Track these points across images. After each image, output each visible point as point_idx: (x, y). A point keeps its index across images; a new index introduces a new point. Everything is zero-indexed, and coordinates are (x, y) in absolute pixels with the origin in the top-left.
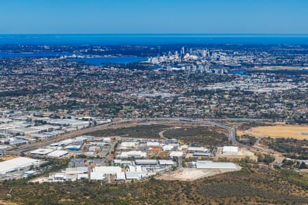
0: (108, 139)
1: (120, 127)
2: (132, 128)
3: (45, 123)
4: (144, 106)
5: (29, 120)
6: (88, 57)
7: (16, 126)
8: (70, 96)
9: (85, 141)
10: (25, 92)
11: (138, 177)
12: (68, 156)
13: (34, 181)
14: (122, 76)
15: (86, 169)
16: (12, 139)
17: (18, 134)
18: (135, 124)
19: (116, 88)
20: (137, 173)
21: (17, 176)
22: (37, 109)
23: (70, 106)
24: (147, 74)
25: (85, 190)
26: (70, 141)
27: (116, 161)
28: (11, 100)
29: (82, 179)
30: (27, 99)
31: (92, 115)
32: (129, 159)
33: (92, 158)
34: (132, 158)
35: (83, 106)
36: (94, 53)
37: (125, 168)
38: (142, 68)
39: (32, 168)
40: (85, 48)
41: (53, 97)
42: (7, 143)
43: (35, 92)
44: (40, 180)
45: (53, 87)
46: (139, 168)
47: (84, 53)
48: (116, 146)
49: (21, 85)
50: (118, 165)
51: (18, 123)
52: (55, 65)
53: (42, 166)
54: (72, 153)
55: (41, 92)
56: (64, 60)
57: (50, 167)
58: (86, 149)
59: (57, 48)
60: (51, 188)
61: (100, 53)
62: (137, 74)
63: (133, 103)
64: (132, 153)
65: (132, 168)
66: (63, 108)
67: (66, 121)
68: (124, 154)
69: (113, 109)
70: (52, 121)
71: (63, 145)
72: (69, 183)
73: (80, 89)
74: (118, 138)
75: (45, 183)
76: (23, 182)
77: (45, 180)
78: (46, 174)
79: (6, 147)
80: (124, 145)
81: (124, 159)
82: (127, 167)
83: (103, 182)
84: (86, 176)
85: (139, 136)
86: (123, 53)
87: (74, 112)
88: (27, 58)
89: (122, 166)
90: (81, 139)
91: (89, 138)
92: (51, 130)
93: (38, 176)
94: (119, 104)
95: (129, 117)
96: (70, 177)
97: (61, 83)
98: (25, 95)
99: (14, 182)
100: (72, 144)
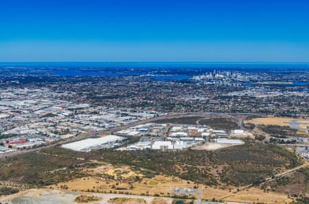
0: (165, 125)
1: (172, 118)
2: (180, 118)
3: (127, 115)
4: (188, 105)
5: (118, 113)
6: (157, 75)
7: (110, 117)
8: (144, 99)
9: (151, 126)
10: (117, 97)
11: (181, 148)
12: (140, 135)
13: (118, 149)
14: (176, 87)
15: (150, 143)
16: (107, 125)
17: (110, 122)
18: (182, 116)
19: (173, 94)
20: (181, 145)
21: (107, 146)
22: (124, 106)
23: (143, 105)
24: (192, 86)
25: (148, 155)
26: (142, 126)
27: (169, 138)
28: (108, 101)
29: (147, 148)
30: (118, 101)
31: (157, 111)
32: (176, 137)
33: (154, 136)
34: (178, 137)
35: (152, 105)
36: (161, 73)
37: (173, 142)
38: (189, 82)
39: (117, 142)
40: (156, 70)
41: (133, 99)
42: (103, 127)
43: (123, 96)
44: (122, 149)
45: (134, 94)
46: (182, 142)
47: (155, 73)
48: (169, 129)
49: (115, 92)
50: (170, 140)
51: (111, 115)
52: (137, 80)
53: (123, 141)
54: (142, 133)
55: (127, 96)
56: (142, 77)
57: (128, 141)
58: (151, 131)
59: (138, 70)
60: (128, 154)
61: (164, 73)
62: (186, 86)
63: (182, 104)
64: (178, 133)
65: (178, 143)
66: (139, 106)
67: (141, 114)
68: (174, 134)
69: (169, 107)
70: (132, 114)
71: (137, 128)
72: (139, 151)
73: (150, 95)
74: (171, 124)
75: (124, 151)
76: (111, 150)
77: (125, 149)
78: (125, 145)
79: (102, 129)
80: (174, 129)
81: (173, 137)
82: (175, 142)
83: (160, 150)
84: (149, 147)
85: (184, 123)
86: (179, 73)
87: (146, 108)
88: (120, 76)
89: (172, 141)
90: (149, 124)
91: (153, 124)
92: (131, 119)
93: (121, 146)
94: (174, 104)
95: (179, 111)
96: (140, 147)
97: (139, 91)
98: (116, 98)
99: (106, 150)
100: (143, 127)
